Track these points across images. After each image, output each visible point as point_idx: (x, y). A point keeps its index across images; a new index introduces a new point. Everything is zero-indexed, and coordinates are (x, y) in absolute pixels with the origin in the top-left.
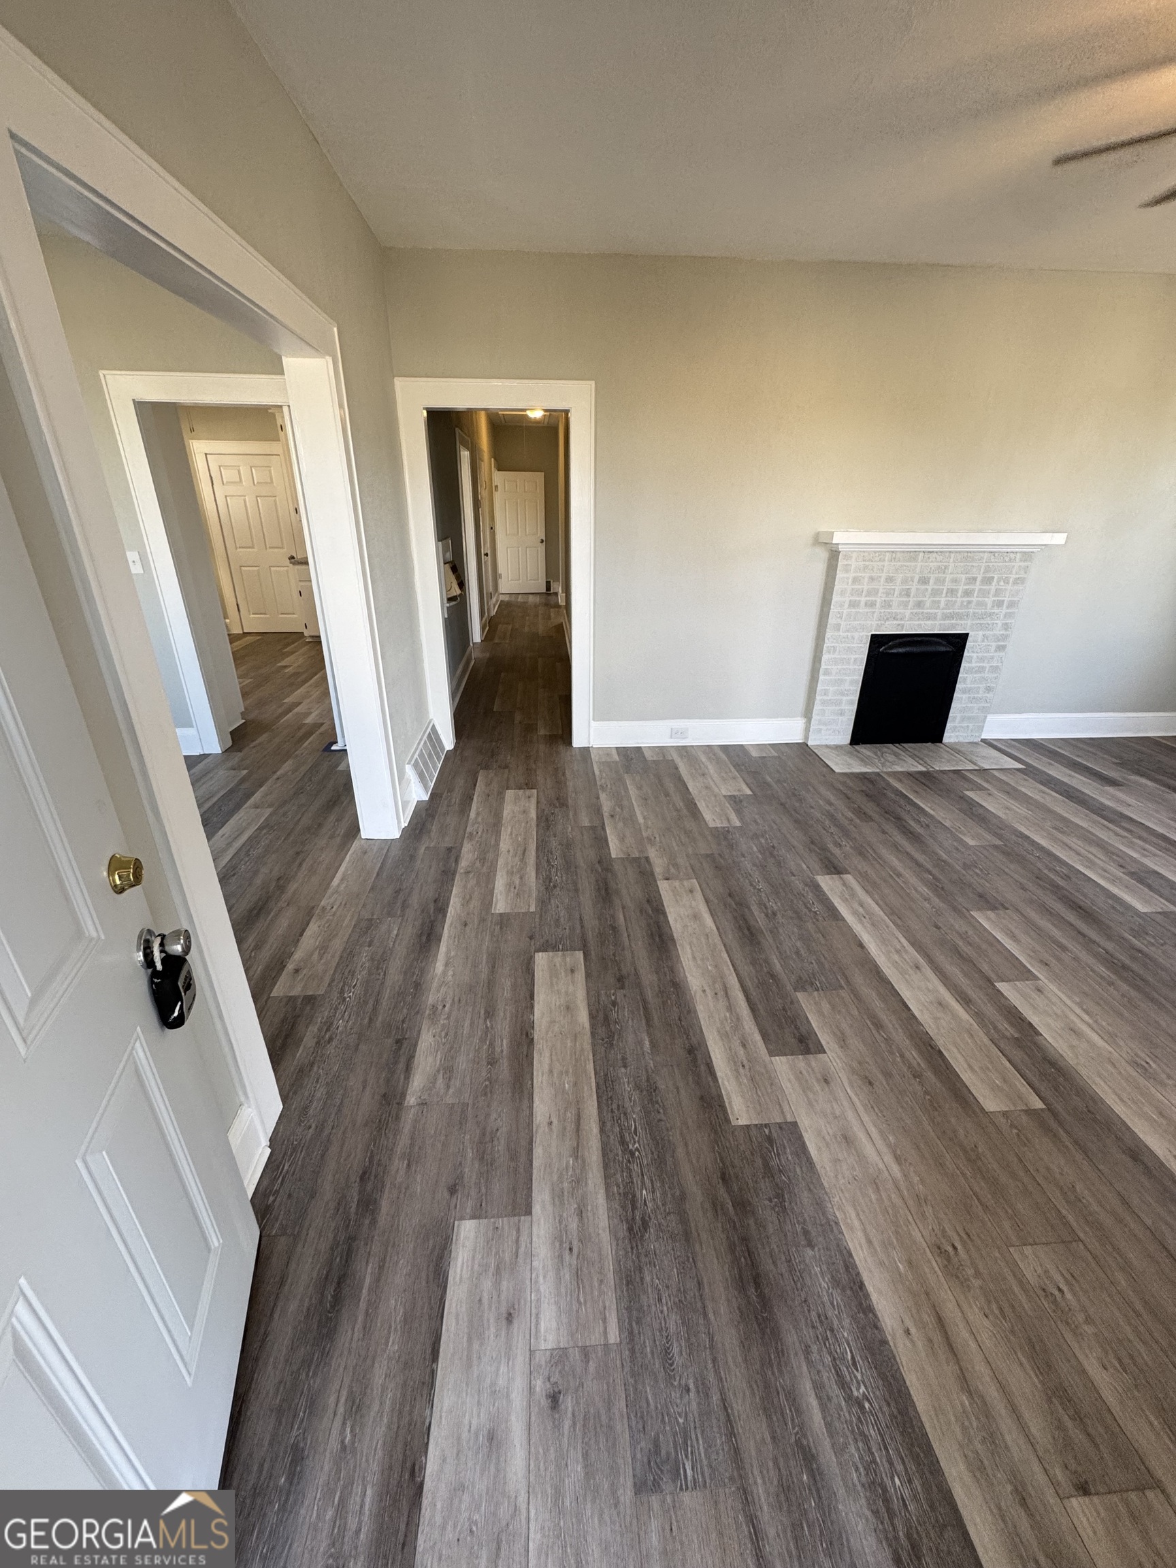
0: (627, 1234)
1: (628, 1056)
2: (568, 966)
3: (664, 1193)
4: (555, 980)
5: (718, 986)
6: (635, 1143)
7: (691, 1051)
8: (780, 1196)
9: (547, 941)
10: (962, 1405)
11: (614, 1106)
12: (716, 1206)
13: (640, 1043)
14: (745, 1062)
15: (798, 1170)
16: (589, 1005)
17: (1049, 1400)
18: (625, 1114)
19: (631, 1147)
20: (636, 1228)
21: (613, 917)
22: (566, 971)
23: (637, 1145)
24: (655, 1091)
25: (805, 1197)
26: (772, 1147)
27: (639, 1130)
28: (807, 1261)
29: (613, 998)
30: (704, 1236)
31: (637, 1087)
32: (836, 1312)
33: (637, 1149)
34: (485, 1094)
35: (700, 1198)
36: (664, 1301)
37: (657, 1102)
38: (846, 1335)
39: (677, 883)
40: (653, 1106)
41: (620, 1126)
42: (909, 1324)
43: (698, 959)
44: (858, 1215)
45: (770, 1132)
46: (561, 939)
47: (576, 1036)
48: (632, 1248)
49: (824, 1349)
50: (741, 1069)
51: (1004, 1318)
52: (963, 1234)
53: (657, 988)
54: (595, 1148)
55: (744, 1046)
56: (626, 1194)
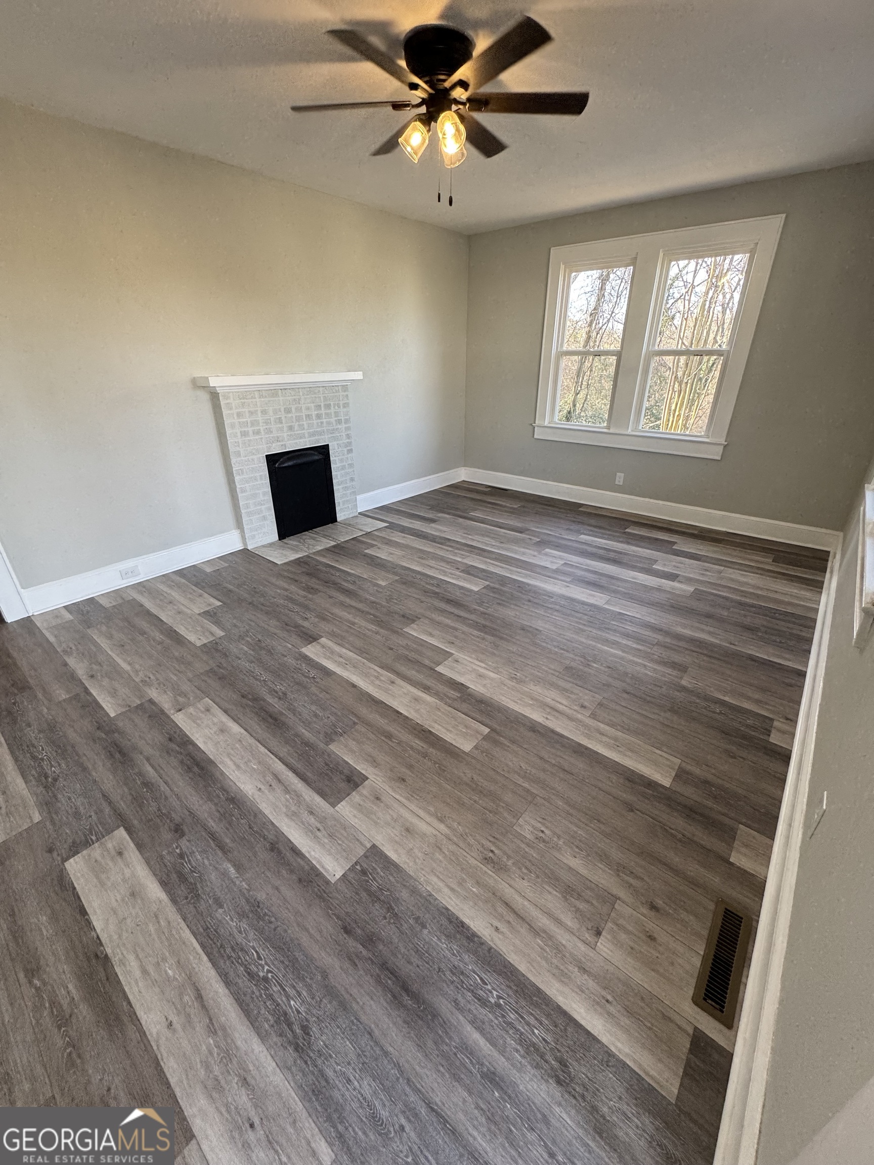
0: (295, 1055)
1: (219, 894)
2: (113, 853)
3: (309, 987)
4: (103, 876)
5: (269, 778)
6: (263, 968)
7: (273, 848)
8: (390, 909)
9: (74, 842)
10: (538, 945)
11: (228, 950)
12: (352, 959)
13: (225, 874)
14: (319, 825)
15: (391, 878)
16: (155, 875)
17: (566, 899)
18: (242, 950)
19: (261, 974)
20: (300, 1042)
21: (140, 774)
22: (112, 859)
23: (266, 967)
24: (259, 907)
25: (404, 894)
26: (368, 877)
27: (261, 952)
28: (427, 940)
29: (178, 851)
30: (354, 991)
31: (242, 915)
32: (459, 958)
33: (269, 971)
34: (73, 1065)
35: (337, 964)
36: (352, 1078)
37: (265, 914)
38: (470, 968)
39: (191, 710)
40: (263, 920)
41: (242, 964)
42: (496, 923)
43: (242, 765)
44: (438, 877)
45: (361, 866)
46: (90, 831)
47: (156, 916)
48: (306, 1063)
49: (465, 991)
50: (318, 834)
51: (531, 872)
52: (492, 839)
53: (218, 814)
54: (229, 1006)
55: (311, 813)
56: (277, 1022)
